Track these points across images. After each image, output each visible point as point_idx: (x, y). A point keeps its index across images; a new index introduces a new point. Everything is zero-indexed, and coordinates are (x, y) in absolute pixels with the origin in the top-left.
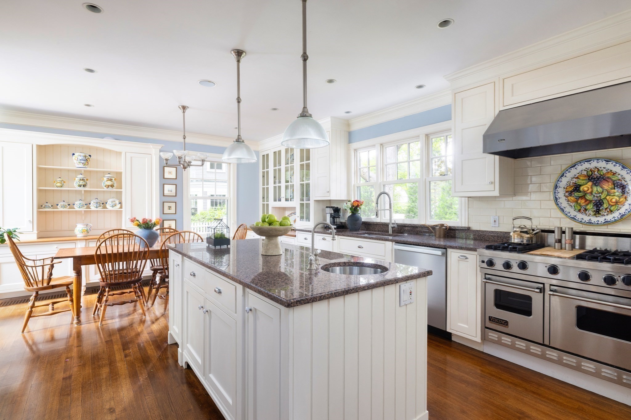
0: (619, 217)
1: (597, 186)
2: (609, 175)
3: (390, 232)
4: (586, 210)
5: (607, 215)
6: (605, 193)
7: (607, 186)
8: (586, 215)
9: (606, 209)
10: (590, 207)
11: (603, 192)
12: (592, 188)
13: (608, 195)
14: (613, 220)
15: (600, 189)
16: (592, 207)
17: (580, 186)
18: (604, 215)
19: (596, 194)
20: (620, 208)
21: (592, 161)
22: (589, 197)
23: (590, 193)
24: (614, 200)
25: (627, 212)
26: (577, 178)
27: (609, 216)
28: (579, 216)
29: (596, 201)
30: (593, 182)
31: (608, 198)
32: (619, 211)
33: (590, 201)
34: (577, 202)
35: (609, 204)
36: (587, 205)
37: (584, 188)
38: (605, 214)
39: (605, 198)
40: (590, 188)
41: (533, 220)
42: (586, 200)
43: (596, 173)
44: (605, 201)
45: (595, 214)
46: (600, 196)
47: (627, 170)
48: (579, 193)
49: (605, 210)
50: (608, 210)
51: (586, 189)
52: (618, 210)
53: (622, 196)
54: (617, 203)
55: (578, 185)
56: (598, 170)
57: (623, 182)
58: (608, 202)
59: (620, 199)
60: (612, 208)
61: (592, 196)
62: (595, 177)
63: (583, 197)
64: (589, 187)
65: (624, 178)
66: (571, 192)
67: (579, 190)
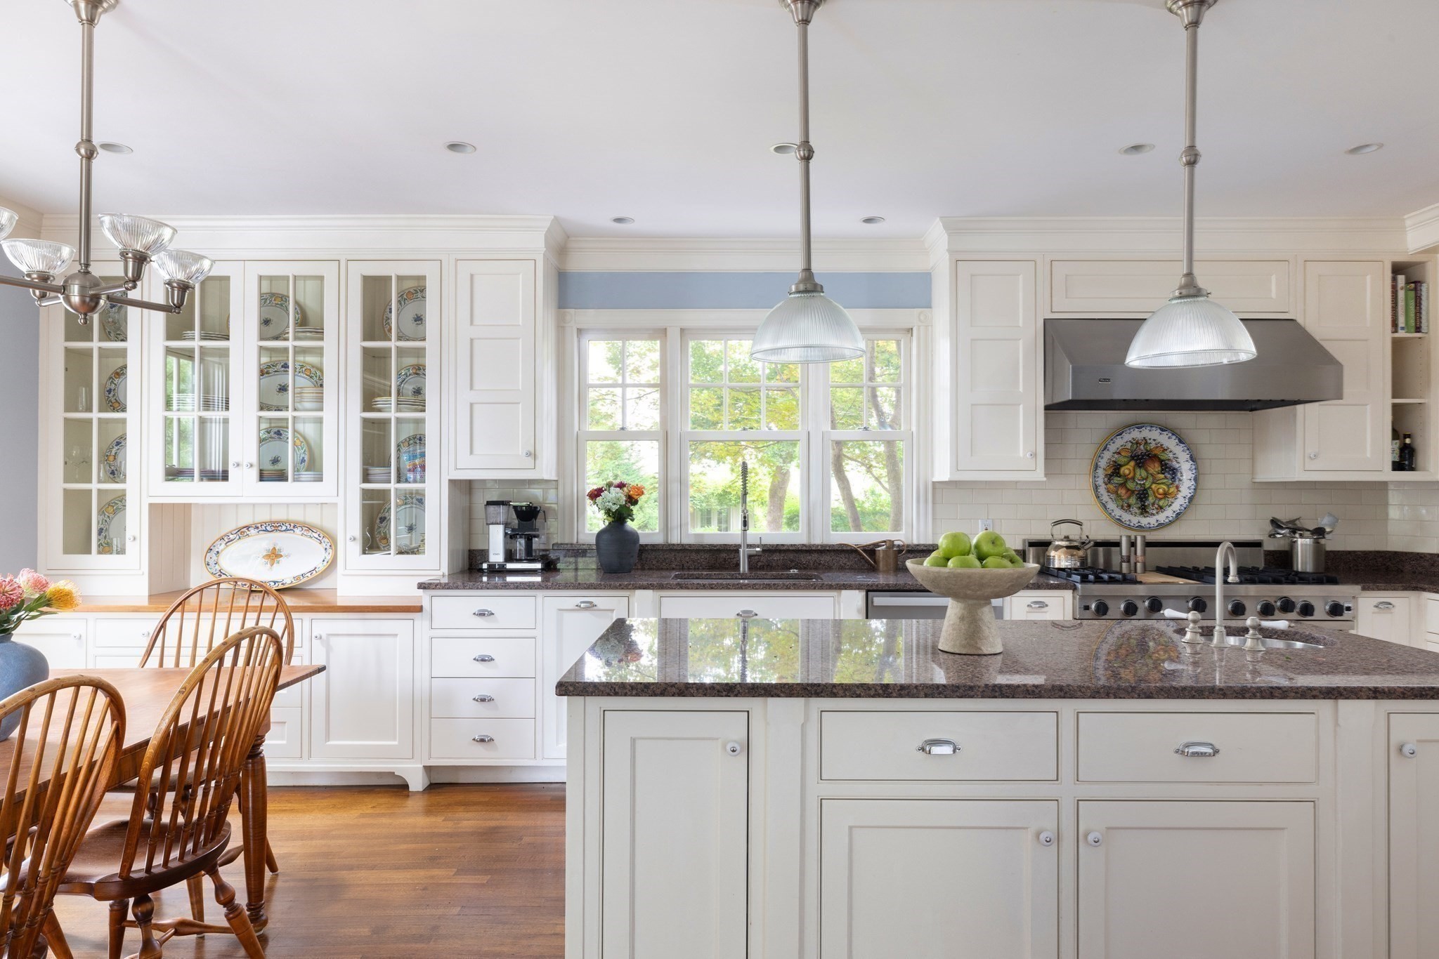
0: (1174, 515)
1: (1140, 467)
2: (1157, 452)
3: (744, 567)
4: (1129, 506)
5: (1157, 513)
6: (1150, 479)
7: (1154, 468)
8: (1132, 514)
9: (1153, 504)
10: (1133, 500)
11: (1147, 477)
12: (1134, 470)
13: (1153, 483)
14: (1167, 521)
15: (1144, 474)
16: (1134, 501)
17: (1121, 466)
18: (1154, 514)
19: (1139, 480)
20: (1173, 503)
21: (1144, 428)
22: (1131, 485)
23: (1131, 478)
24: (1161, 491)
25: (1183, 508)
26: (1119, 453)
27: (1160, 515)
28: (1126, 517)
29: (1139, 491)
30: (1136, 460)
31: (1153, 486)
32: (1171, 507)
33: (1133, 492)
34: (1116, 493)
35: (1156, 497)
36: (1129, 497)
37: (1125, 470)
38: (1154, 512)
39: (1150, 488)
40: (1132, 471)
41: (1083, 527)
42: (1128, 490)
43: (1142, 447)
44: (1150, 492)
45: (1142, 514)
46: (1144, 484)
47: (1183, 445)
48: (1119, 479)
49: (1153, 506)
50: (1156, 506)
51: (1127, 472)
52: (1169, 506)
53: (1172, 484)
54: (1166, 495)
55: (1119, 465)
56: (1146, 443)
57: (1174, 463)
58: (1154, 492)
59: (1169, 488)
60: (1161, 503)
61: (1135, 484)
62: (1139, 453)
63: (1123, 485)
64: (1131, 468)
65: (1177, 458)
66: (1111, 476)
67: (1119, 473)
